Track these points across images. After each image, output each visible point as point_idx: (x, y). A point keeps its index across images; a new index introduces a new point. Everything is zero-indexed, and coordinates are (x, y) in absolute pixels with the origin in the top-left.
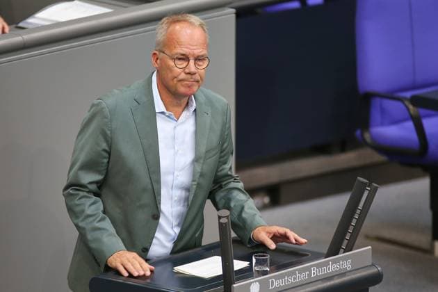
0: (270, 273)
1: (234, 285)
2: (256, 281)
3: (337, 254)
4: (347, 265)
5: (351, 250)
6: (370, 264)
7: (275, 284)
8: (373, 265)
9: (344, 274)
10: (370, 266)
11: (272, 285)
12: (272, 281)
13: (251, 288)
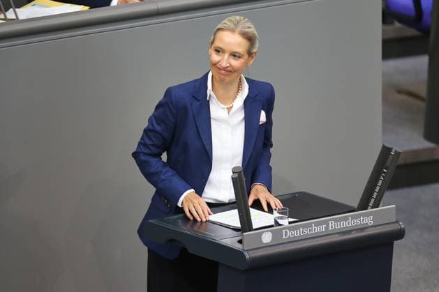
1: (246, 234)
2: (269, 231)
3: (366, 209)
4: (369, 221)
5: (378, 207)
6: (394, 221)
7: (289, 234)
8: (397, 222)
9: (362, 229)
10: (394, 223)
11: (286, 235)
12: (286, 232)
13: (263, 237)
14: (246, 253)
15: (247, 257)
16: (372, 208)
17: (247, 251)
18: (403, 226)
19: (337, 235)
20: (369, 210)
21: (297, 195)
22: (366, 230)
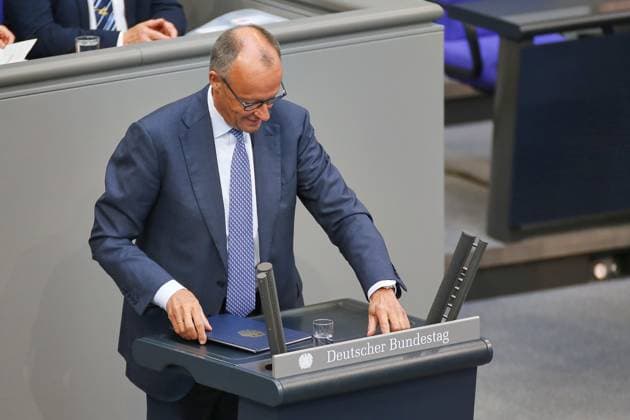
0: (332, 342)
1: (276, 356)
2: (309, 352)
3: (440, 322)
4: (444, 338)
5: (455, 319)
6: (477, 337)
7: (336, 356)
8: (482, 339)
9: (434, 350)
10: (477, 340)
11: (332, 358)
12: (332, 353)
13: (300, 360)
14: (277, 383)
15: (280, 388)
16: (447, 320)
17: (279, 380)
18: (489, 345)
19: (401, 358)
20: (443, 323)
21: (341, 304)
22: (441, 350)
